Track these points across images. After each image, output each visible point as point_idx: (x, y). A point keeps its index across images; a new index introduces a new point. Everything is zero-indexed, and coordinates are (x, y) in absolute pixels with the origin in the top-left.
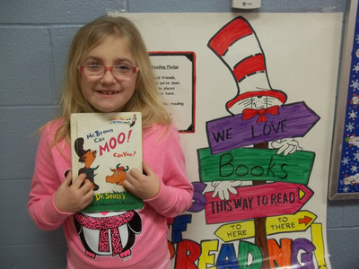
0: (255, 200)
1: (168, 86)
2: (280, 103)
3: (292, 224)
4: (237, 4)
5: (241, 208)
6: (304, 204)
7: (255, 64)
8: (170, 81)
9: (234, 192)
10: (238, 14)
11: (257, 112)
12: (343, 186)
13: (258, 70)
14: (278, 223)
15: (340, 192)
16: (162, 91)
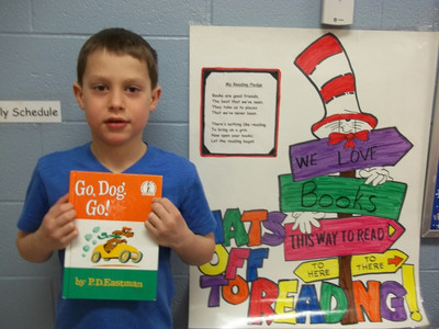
0: (340, 235)
1: (251, 105)
2: (369, 128)
3: (381, 264)
4: (328, 20)
5: (324, 244)
6: (394, 241)
7: (344, 84)
8: (253, 100)
9: (317, 225)
10: (328, 31)
11: (345, 137)
12: (437, 222)
13: (347, 91)
14: (365, 263)
15: (433, 228)
16: (244, 111)
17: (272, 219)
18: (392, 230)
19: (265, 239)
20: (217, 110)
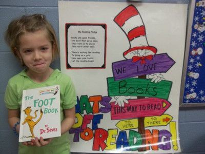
0: (138, 107)
1: (91, 43)
2: (153, 54)
3: (159, 122)
5: (131, 111)
6: (166, 110)
7: (139, 32)
8: (93, 40)
9: (127, 102)
10: (130, 4)
11: (141, 58)
12: (186, 100)
13: (141, 34)
14: (151, 121)
15: (184, 102)
16: (88, 45)
17: (105, 100)
18: (164, 105)
19: (100, 110)
20: (75, 45)
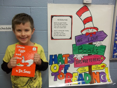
0: (89, 60)
1: (64, 25)
2: (96, 31)
4: (85, 2)
5: (85, 63)
6: (103, 61)
7: (89, 20)
8: (65, 24)
9: (83, 57)
10: (85, 5)
11: (90, 34)
13: (90, 21)
14: (95, 67)
15: (113, 57)
16: (62, 27)
17: (71, 56)
19: (68, 62)
20: (55, 27)
